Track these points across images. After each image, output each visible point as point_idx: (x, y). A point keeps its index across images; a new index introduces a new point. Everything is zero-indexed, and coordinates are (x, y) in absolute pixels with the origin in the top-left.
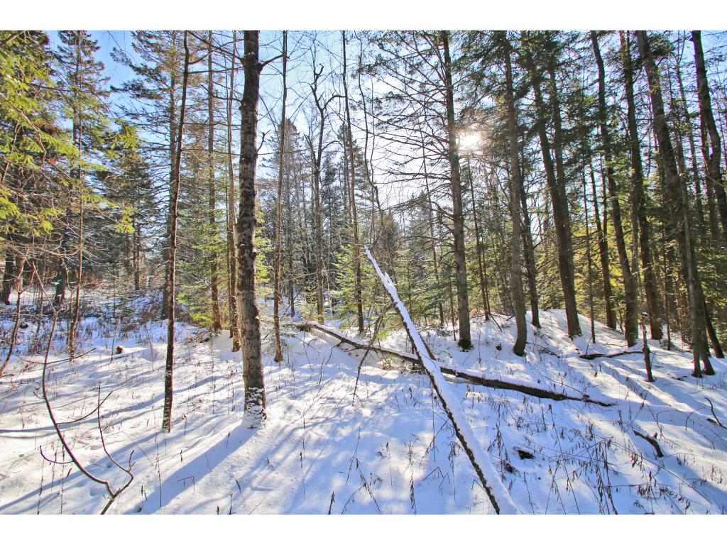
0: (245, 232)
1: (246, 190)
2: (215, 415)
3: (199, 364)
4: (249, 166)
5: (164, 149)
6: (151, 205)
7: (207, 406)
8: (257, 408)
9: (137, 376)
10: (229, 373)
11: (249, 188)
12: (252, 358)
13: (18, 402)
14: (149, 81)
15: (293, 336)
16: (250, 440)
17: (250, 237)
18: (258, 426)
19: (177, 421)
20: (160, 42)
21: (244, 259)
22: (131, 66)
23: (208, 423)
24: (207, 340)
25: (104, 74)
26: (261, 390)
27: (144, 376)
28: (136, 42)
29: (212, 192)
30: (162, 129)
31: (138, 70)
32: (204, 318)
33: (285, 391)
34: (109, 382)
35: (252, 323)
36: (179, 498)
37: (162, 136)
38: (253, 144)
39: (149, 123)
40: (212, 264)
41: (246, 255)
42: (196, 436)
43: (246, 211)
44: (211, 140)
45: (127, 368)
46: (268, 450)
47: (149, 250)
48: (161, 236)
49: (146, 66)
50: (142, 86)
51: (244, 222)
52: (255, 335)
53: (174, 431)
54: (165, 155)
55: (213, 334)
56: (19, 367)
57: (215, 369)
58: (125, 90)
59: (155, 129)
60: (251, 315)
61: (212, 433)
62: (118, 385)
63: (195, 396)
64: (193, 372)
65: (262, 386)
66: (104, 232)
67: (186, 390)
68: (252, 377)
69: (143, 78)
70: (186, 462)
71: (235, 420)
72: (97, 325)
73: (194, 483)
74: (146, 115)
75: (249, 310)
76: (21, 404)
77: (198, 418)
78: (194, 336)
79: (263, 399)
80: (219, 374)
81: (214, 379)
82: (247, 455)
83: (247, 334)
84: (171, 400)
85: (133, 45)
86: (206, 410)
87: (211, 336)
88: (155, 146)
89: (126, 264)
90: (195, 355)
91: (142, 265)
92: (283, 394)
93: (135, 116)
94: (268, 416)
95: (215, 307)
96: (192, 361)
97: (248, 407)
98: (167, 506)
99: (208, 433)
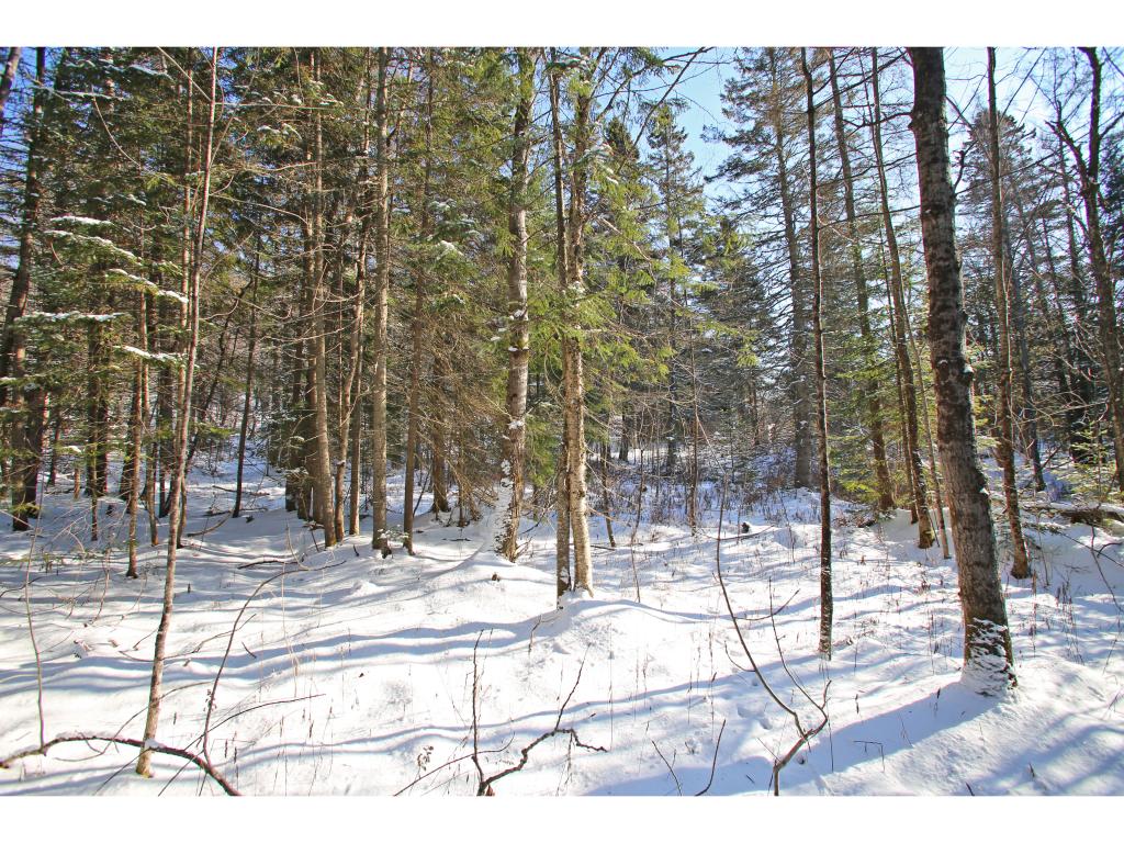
0: (946, 338)
1: (941, 263)
2: (903, 651)
3: (863, 561)
4: (941, 220)
5: (778, 238)
6: (766, 323)
7: (886, 632)
8: (992, 658)
9: (772, 567)
10: (919, 584)
11: (945, 260)
12: (978, 564)
13: (652, 576)
14: (747, 150)
15: (1054, 531)
16: (983, 716)
17: (957, 347)
18: (998, 694)
19: (841, 645)
20: (755, 88)
21: (948, 386)
22: (725, 139)
23: (892, 663)
24: (870, 524)
25: (694, 166)
26: (1001, 628)
27: (782, 568)
28: (728, 105)
29: (861, 283)
30: (773, 210)
31: (734, 141)
32: (863, 487)
33: (1050, 640)
34: (738, 569)
35: (975, 501)
36: (859, 769)
37: (774, 220)
38: (944, 180)
39: (755, 207)
40: (871, 400)
41: (952, 378)
42: (875, 678)
43: (944, 301)
44: (849, 200)
45: (757, 554)
46: (1028, 751)
47: (769, 387)
48: (785, 366)
49: (742, 131)
50: (740, 160)
51: (942, 321)
52: (982, 522)
53: (836, 661)
54: (779, 246)
55: (881, 515)
56: (647, 538)
57: (892, 573)
58: (721, 175)
59: (762, 213)
60: (972, 486)
61: (901, 681)
62: (750, 576)
63: (863, 613)
64: (855, 573)
65: (1004, 621)
66: (712, 370)
67: (846, 599)
68: (979, 599)
69: (740, 148)
70: (865, 715)
71: (944, 670)
72: (715, 492)
73: (882, 754)
74: (749, 197)
75: (966, 477)
76: (653, 579)
77: (874, 649)
78: (847, 515)
79: (1007, 646)
80: (898, 583)
81: (890, 589)
82: (981, 743)
83: (965, 521)
84: (831, 612)
85: (725, 111)
86: (885, 639)
87: (877, 517)
88: (765, 237)
89: (741, 409)
90: (853, 546)
91: (761, 409)
92: (1045, 644)
93: (736, 204)
94: (1019, 681)
95: (882, 471)
96: (849, 554)
97: (973, 654)
98: (843, 774)
99: (895, 679)
